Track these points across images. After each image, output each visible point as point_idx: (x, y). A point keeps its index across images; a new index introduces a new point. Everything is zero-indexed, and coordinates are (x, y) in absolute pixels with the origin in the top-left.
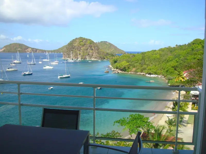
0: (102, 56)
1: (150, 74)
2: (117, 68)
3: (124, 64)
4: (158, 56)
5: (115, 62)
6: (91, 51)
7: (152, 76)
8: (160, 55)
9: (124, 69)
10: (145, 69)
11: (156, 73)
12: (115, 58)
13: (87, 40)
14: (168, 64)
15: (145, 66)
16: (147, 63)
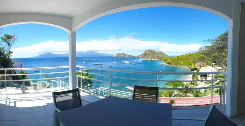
0: (159, 58)
1: (181, 65)
2: (166, 63)
3: (169, 61)
4: (185, 57)
5: (166, 60)
6: (154, 56)
7: (182, 66)
8: (186, 57)
9: (170, 64)
10: (179, 63)
11: (184, 65)
12: (165, 59)
13: (152, 51)
14: (189, 61)
15: (179, 62)
16: (180, 60)
